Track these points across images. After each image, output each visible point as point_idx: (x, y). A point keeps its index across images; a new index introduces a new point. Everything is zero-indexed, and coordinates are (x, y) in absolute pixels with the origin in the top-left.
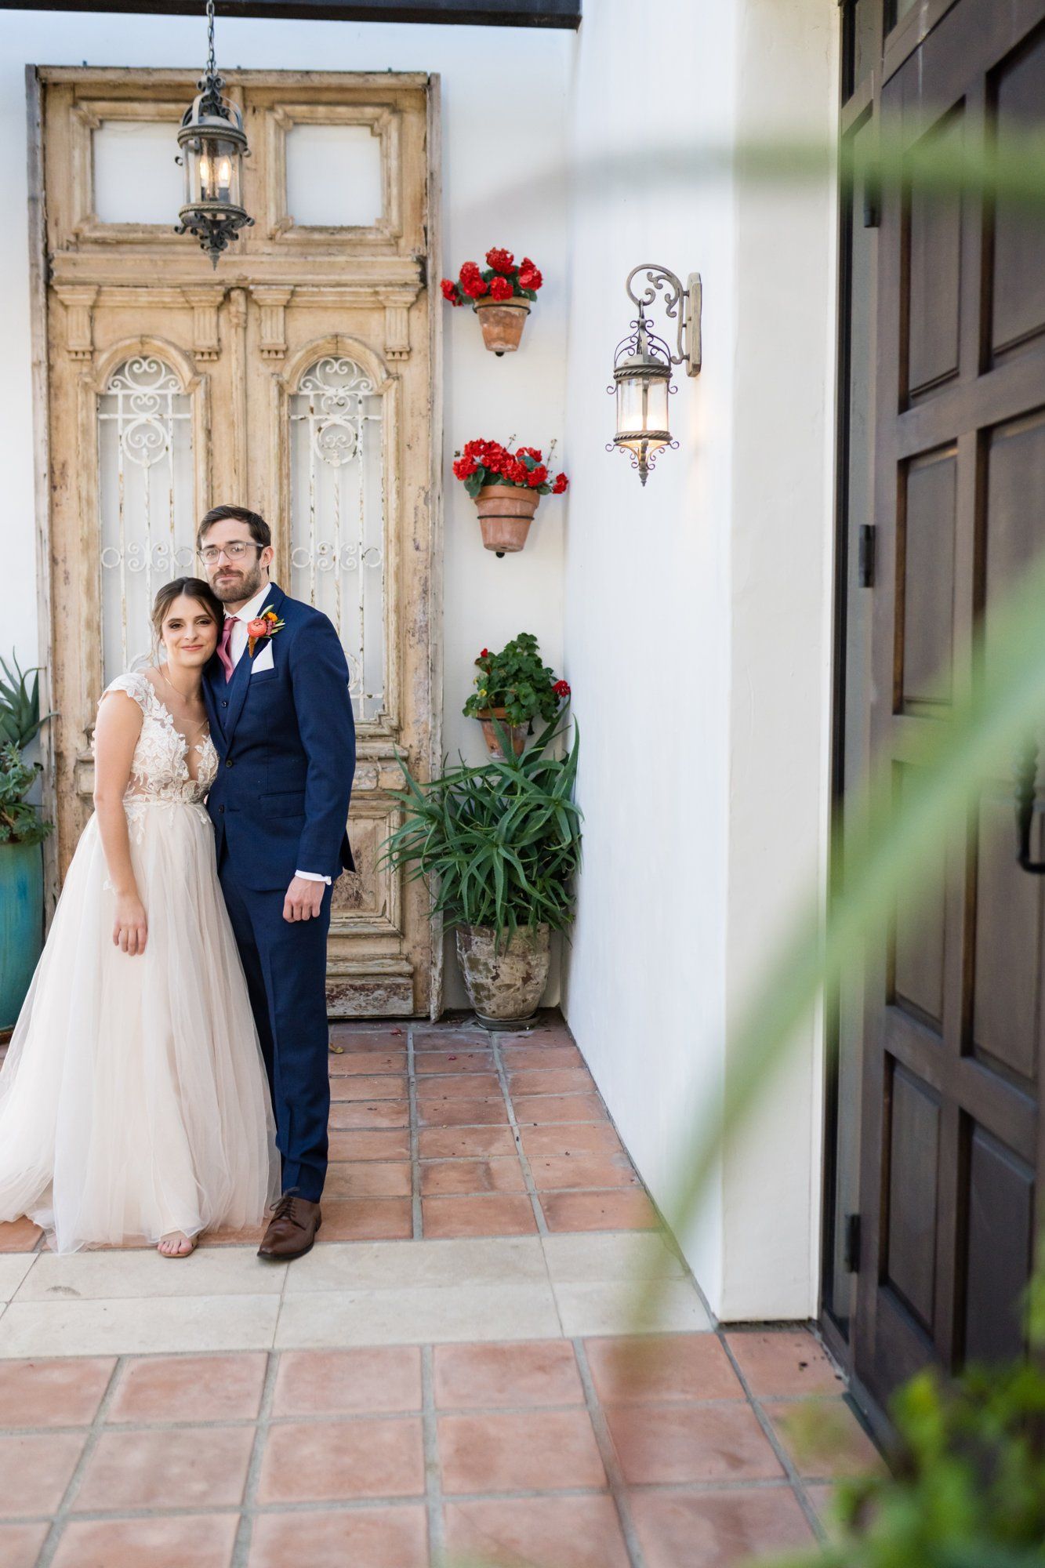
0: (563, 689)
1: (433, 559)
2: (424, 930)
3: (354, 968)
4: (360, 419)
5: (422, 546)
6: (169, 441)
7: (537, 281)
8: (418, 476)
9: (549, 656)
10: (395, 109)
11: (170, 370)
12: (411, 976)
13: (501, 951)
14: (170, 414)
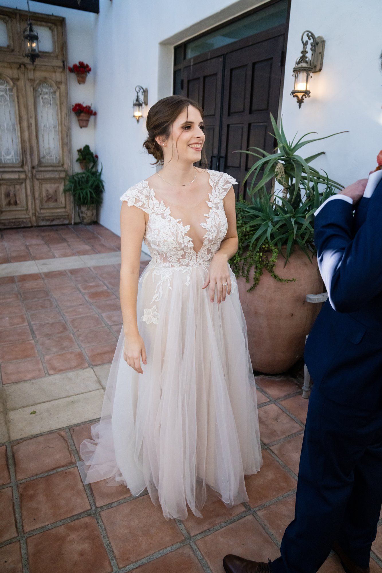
0: (97, 157)
1: (69, 129)
2: (70, 206)
3: (56, 214)
4: (51, 97)
5: (66, 125)
6: (8, 99)
7: (90, 70)
8: (65, 111)
9: (92, 149)
10: (56, 25)
11: (7, 82)
12: (68, 216)
13: (88, 209)
14: (8, 93)
